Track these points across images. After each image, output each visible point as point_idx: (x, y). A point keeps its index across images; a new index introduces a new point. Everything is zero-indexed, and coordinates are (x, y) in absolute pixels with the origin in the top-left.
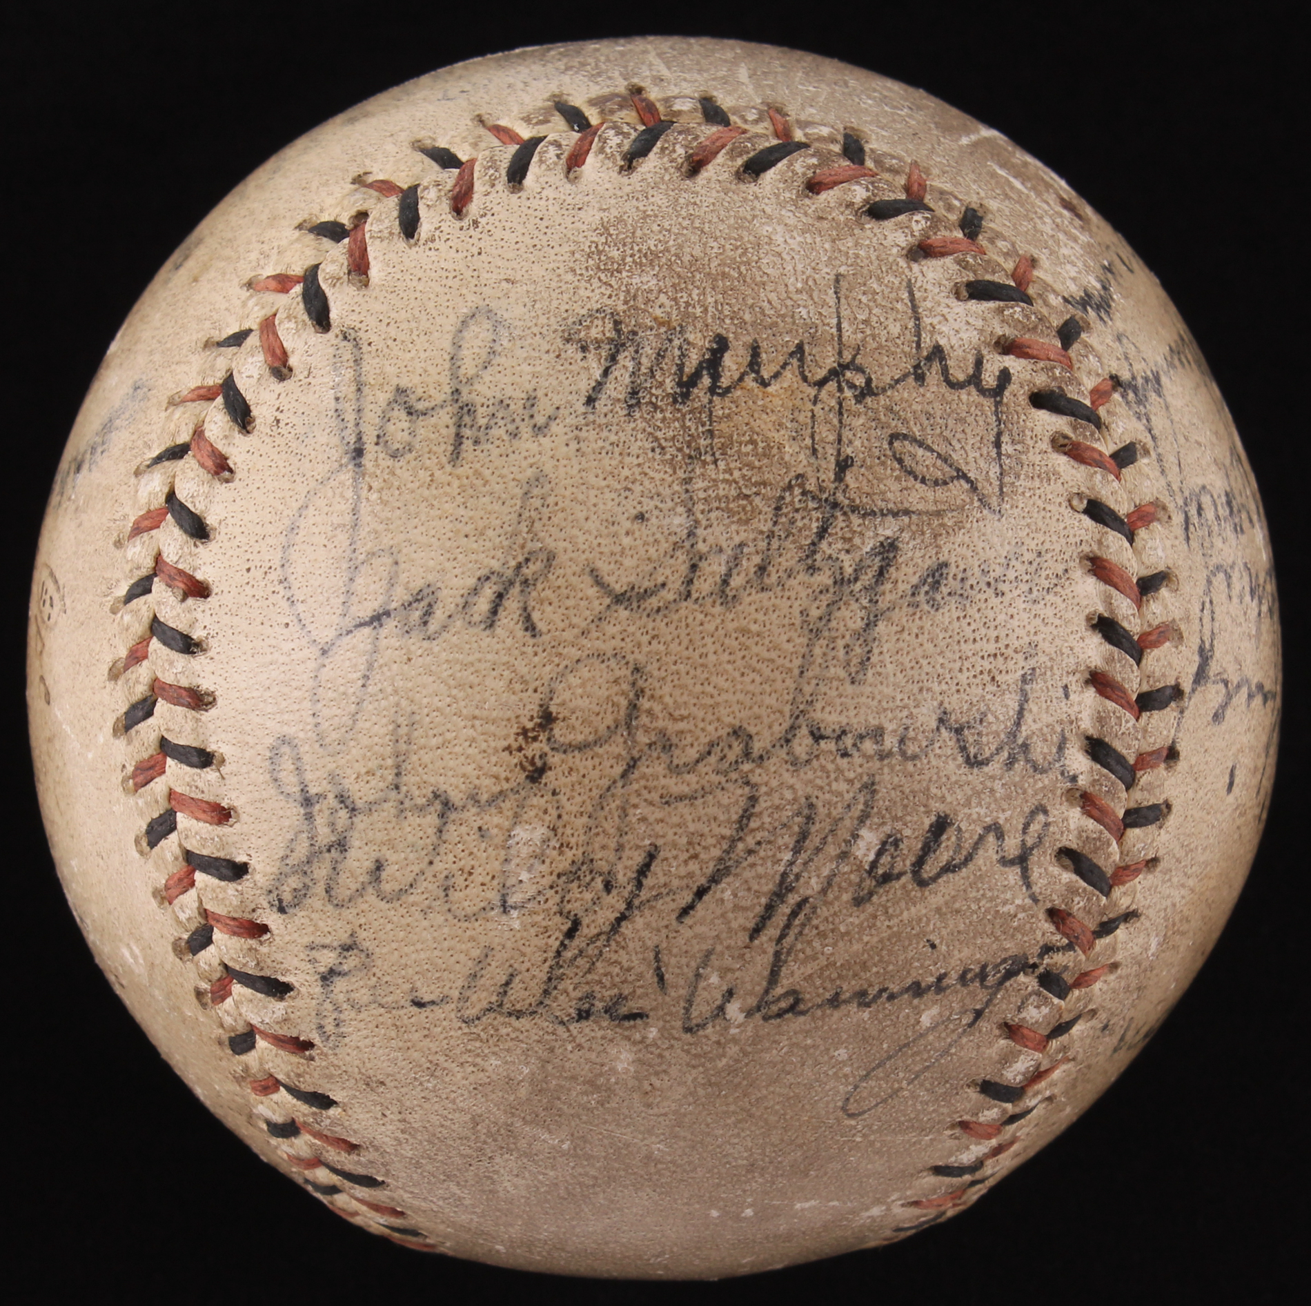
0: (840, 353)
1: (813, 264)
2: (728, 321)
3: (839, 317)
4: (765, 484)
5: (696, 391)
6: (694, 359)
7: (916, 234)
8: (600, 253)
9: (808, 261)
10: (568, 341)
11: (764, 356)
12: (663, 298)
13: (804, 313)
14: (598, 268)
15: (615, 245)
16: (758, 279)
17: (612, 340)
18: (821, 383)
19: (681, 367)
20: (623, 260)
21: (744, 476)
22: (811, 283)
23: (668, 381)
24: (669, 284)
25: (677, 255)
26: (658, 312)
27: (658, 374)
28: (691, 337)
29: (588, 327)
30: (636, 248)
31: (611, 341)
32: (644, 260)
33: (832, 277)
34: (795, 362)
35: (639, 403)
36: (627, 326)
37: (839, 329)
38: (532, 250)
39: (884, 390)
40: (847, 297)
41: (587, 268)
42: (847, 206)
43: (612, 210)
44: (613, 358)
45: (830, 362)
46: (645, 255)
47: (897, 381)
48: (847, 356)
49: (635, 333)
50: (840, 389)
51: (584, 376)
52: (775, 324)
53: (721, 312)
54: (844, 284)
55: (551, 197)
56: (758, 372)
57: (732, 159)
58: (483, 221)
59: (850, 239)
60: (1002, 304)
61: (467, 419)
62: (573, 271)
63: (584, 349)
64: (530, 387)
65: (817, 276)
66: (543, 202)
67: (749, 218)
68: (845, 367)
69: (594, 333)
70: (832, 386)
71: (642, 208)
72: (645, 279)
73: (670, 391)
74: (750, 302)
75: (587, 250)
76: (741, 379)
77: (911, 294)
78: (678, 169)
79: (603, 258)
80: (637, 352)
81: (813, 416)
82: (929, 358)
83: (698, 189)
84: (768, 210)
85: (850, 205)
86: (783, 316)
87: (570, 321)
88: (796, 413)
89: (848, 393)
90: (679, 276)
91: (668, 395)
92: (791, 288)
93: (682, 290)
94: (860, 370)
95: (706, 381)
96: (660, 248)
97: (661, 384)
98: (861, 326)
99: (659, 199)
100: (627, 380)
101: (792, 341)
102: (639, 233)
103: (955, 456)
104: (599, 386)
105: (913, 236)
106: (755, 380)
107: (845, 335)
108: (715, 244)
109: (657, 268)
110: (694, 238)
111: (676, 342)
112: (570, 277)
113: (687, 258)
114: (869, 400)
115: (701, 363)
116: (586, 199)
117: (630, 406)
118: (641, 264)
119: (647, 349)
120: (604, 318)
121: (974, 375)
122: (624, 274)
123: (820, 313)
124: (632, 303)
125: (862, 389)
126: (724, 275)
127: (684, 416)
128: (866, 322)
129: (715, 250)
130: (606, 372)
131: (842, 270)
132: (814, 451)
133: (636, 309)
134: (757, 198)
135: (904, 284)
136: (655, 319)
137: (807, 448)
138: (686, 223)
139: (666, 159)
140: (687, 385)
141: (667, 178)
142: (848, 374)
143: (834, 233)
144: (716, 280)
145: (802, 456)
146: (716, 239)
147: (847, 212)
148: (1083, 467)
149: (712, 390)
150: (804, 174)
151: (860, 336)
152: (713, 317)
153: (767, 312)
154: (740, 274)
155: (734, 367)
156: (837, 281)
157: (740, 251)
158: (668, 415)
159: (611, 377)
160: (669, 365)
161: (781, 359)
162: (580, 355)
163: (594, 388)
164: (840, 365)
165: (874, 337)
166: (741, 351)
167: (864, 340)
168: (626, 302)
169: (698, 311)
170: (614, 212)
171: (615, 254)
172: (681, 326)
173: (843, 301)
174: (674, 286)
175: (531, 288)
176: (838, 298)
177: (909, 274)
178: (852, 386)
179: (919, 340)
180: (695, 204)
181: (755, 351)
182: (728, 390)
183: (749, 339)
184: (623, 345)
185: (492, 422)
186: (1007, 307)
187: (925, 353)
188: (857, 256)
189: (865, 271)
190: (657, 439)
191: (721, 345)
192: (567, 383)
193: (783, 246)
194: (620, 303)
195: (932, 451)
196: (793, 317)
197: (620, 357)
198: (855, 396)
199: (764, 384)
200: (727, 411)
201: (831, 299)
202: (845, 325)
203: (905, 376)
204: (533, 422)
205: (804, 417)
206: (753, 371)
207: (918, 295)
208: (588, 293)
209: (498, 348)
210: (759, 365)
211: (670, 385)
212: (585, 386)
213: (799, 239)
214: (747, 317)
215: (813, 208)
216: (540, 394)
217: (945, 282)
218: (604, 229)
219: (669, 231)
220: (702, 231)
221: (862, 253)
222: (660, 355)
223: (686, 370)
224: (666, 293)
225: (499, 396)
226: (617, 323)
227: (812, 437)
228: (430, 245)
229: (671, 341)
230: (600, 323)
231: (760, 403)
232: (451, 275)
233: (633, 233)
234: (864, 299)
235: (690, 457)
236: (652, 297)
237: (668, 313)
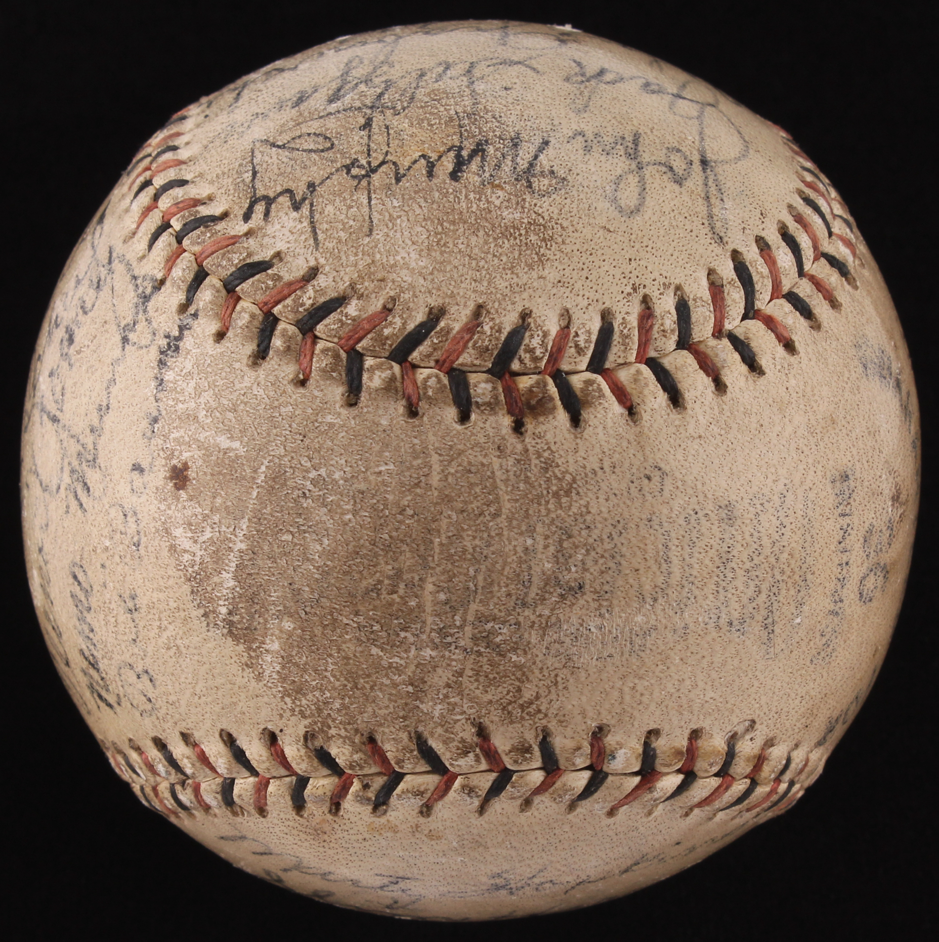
0: (369, 183)
1: (388, 239)
2: (451, 191)
3: (370, 206)
4: (422, 107)
5: (472, 148)
6: (474, 166)
7: (310, 288)
8: (544, 240)
9: (392, 241)
10: (564, 179)
11: (424, 172)
12: (497, 203)
13: (396, 204)
14: (545, 227)
15: (533, 245)
16: (429, 223)
17: (532, 176)
18: (383, 163)
19: (483, 159)
20: (527, 232)
21: (437, 108)
22: (390, 225)
23: (492, 152)
24: (494, 213)
25: (488, 235)
26: (500, 193)
27: (499, 155)
28: (476, 178)
29: (550, 185)
30: (518, 241)
31: (534, 176)
32: (512, 231)
33: (374, 233)
34: (402, 171)
35: (512, 140)
36: (523, 185)
37: (370, 199)
38: (593, 251)
39: (337, 170)
40: (364, 220)
41: (553, 229)
42: (362, 295)
43: (535, 276)
44: (531, 165)
45: (376, 178)
46: (511, 234)
47: (327, 178)
48: (364, 183)
49: (516, 179)
50: (369, 163)
51: (552, 157)
52: (416, 192)
53: (456, 196)
54: (366, 229)
55: (580, 298)
56: (428, 162)
57: (448, 325)
58: (629, 289)
59: (361, 267)
60: (248, 261)
61: (632, 152)
62: (562, 227)
63: (552, 172)
64: (588, 156)
65: (386, 230)
66: (587, 295)
67: (436, 272)
68: (367, 175)
69: (546, 181)
70: (374, 164)
71: (515, 277)
72: (511, 216)
73: (491, 147)
74: (435, 206)
75: (554, 244)
76: (440, 157)
77: (316, 239)
78: (488, 312)
79: (541, 235)
80: (515, 168)
81: (388, 145)
82: (304, 199)
83: (473, 296)
84: (422, 281)
85: (360, 297)
86: (411, 199)
87: (563, 191)
88: (400, 144)
89: (364, 162)
90: (487, 220)
91: (491, 144)
92: (405, 218)
93: (484, 209)
94: (354, 177)
95: (465, 153)
96: (500, 241)
97: (497, 150)
98: (354, 204)
99: (502, 284)
100: (521, 152)
101: (404, 183)
102: (516, 254)
103: (287, 153)
104: (541, 150)
105: (314, 286)
106: (430, 158)
107: (365, 196)
108: (461, 246)
109: (503, 225)
110: (476, 251)
111: (487, 175)
112: (565, 224)
113: (481, 233)
114: (348, 162)
115: (470, 162)
116: (554, 291)
117: (518, 138)
118: (514, 227)
119: (507, 169)
120: (539, 190)
121: (271, 204)
122: (526, 221)
123: (383, 205)
124: (520, 200)
125: (353, 167)
126: (453, 223)
127: (480, 133)
128: (351, 207)
129: (460, 241)
130: (536, 157)
131: (367, 239)
132: (387, 127)
133: (516, 196)
134: (429, 292)
135: (321, 245)
136: (502, 189)
137: (392, 128)
138: (482, 263)
139: (497, 322)
140: (479, 150)
141: (496, 305)
142: (363, 172)
143: (372, 270)
144: (460, 219)
145: (396, 124)
146: (460, 251)
147: (362, 290)
148: (192, 196)
149: (461, 148)
150: (394, 317)
151: (355, 198)
152: (461, 192)
153: (422, 200)
154: (442, 225)
155: (445, 163)
156: (371, 231)
157: (442, 243)
158: (491, 134)
159: (533, 154)
160: (491, 161)
161: (412, 172)
162: (555, 169)
163: (544, 149)
164: (370, 176)
165: (345, 199)
166: (440, 173)
167: (352, 195)
168: (524, 200)
169: (472, 196)
170: (534, 274)
171: (533, 238)
172: (484, 185)
173: (367, 218)
174: (490, 212)
175: (592, 221)
176: (370, 218)
177: (319, 255)
178: (361, 167)
179: (311, 209)
180: (475, 281)
181: (430, 174)
182: (449, 150)
183: (435, 181)
184: (524, 173)
185: (613, 145)
186: (244, 259)
187: (307, 202)
188: (356, 255)
189: (350, 244)
190: (498, 122)
191: (454, 175)
192: (562, 154)
193: (411, 250)
194: (528, 200)
195: (304, 151)
196: (404, 199)
197: (526, 165)
198: (358, 161)
199: (424, 156)
200: (450, 138)
201: (376, 217)
202: (366, 201)
203: (322, 183)
204: (585, 138)
205: (394, 144)
206: (432, 162)
207: (312, 242)
208: (551, 209)
209: (614, 186)
210: (427, 166)
211: (491, 150)
212: (550, 151)
213: (398, 258)
214: (437, 194)
215: (388, 289)
216: (581, 152)
217: (291, 260)
218: (542, 260)
219: (494, 256)
220: (470, 256)
221: (352, 258)
222: (498, 166)
223: (479, 159)
224: (495, 206)
225: (610, 157)
226: (530, 186)
227: (388, 134)
228: (667, 281)
229: (491, 175)
230: (542, 187)
231: (427, 146)
232: (649, 249)
233: (520, 254)
234: (351, 222)
235: (475, 114)
236: (505, 203)
237: (493, 193)
